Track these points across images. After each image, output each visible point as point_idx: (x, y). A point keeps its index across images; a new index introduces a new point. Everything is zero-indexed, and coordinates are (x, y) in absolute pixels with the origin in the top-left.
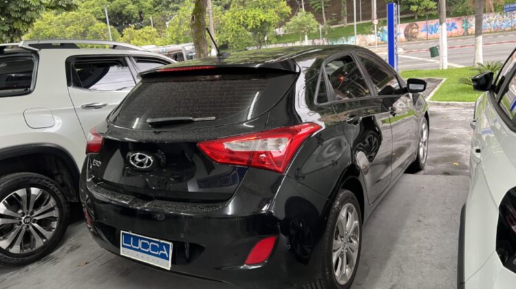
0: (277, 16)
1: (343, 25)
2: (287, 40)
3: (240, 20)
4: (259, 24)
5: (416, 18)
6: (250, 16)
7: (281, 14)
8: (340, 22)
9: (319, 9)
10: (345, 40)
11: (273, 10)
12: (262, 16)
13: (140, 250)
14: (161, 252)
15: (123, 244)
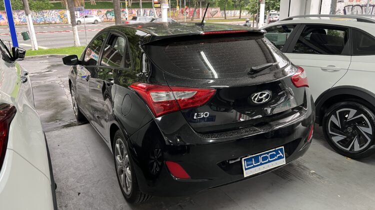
13: (262, 164)
14: (278, 156)
15: (246, 167)
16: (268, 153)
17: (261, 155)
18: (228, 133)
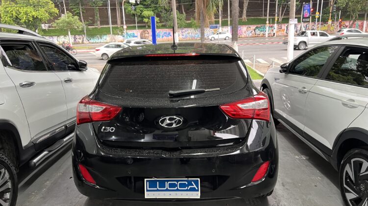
0: (47, 14)
1: (97, 27)
2: (52, 34)
3: (12, 14)
4: (31, 19)
5: (147, 27)
6: (22, 12)
7: (50, 14)
8: (95, 24)
9: (77, 13)
10: (99, 38)
11: (43, 10)
12: (34, 13)
13: (167, 190)
14: (190, 187)
15: (148, 189)
16: (177, 181)
17: (168, 181)
18: (131, 150)
